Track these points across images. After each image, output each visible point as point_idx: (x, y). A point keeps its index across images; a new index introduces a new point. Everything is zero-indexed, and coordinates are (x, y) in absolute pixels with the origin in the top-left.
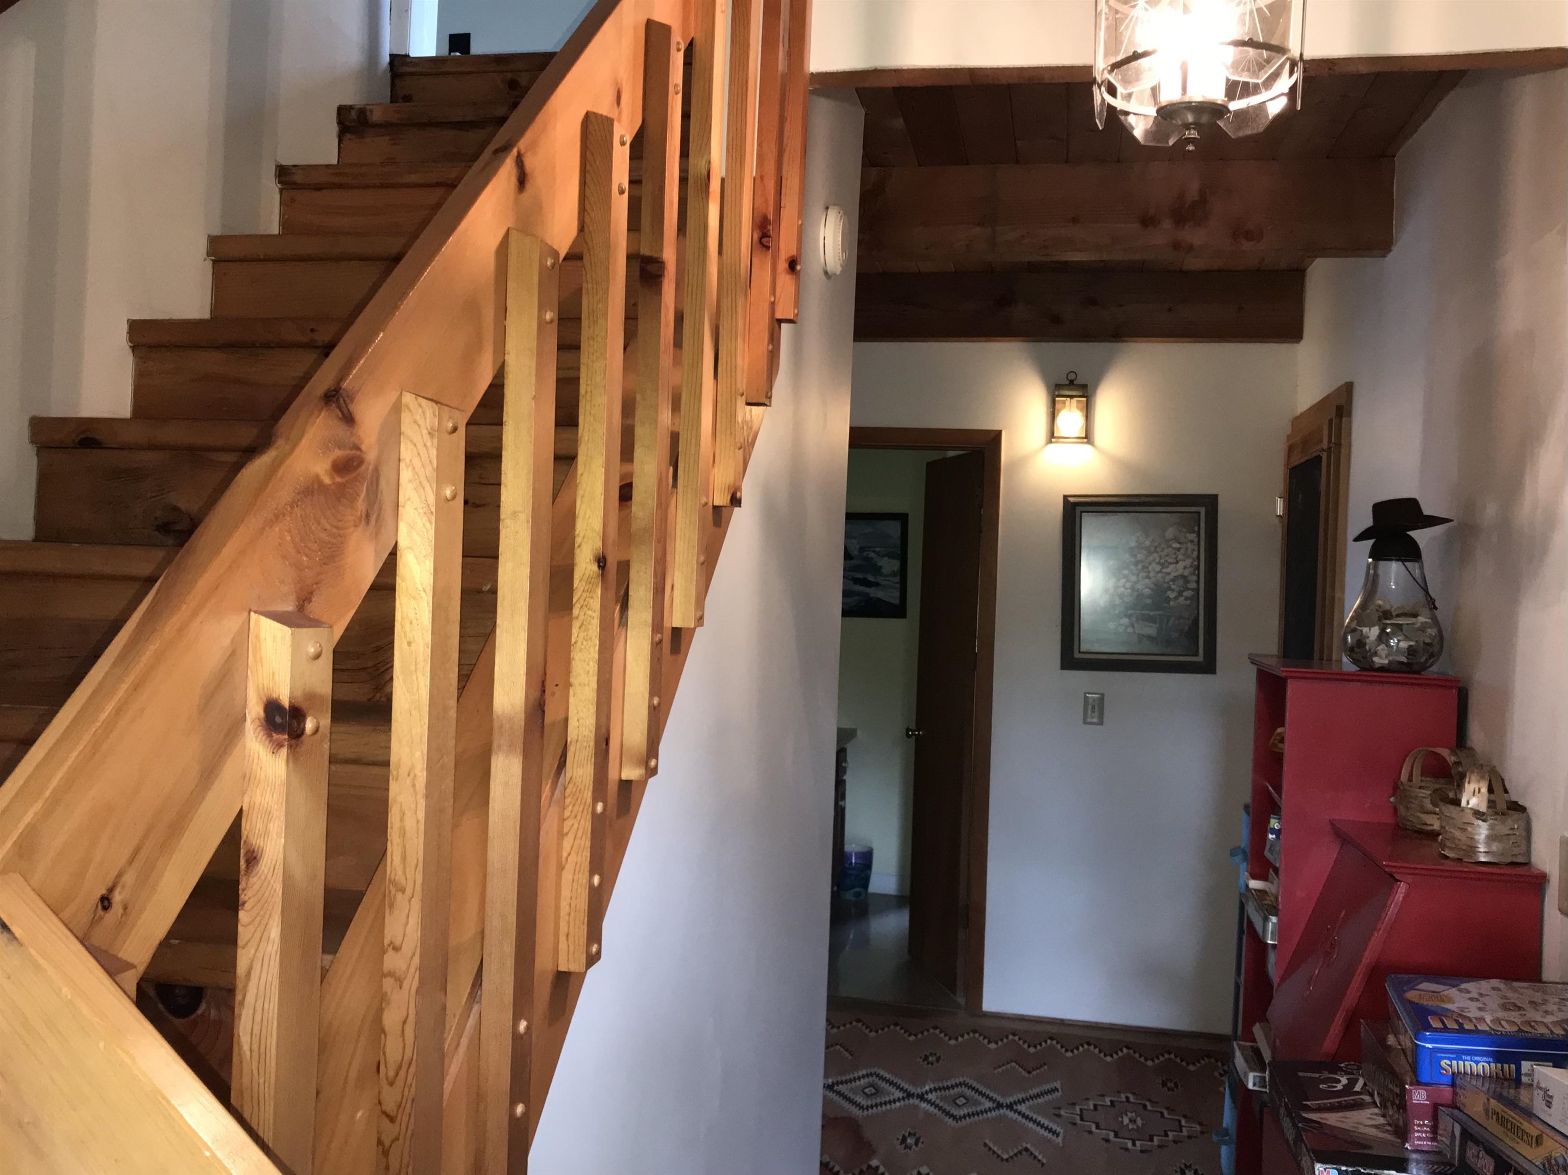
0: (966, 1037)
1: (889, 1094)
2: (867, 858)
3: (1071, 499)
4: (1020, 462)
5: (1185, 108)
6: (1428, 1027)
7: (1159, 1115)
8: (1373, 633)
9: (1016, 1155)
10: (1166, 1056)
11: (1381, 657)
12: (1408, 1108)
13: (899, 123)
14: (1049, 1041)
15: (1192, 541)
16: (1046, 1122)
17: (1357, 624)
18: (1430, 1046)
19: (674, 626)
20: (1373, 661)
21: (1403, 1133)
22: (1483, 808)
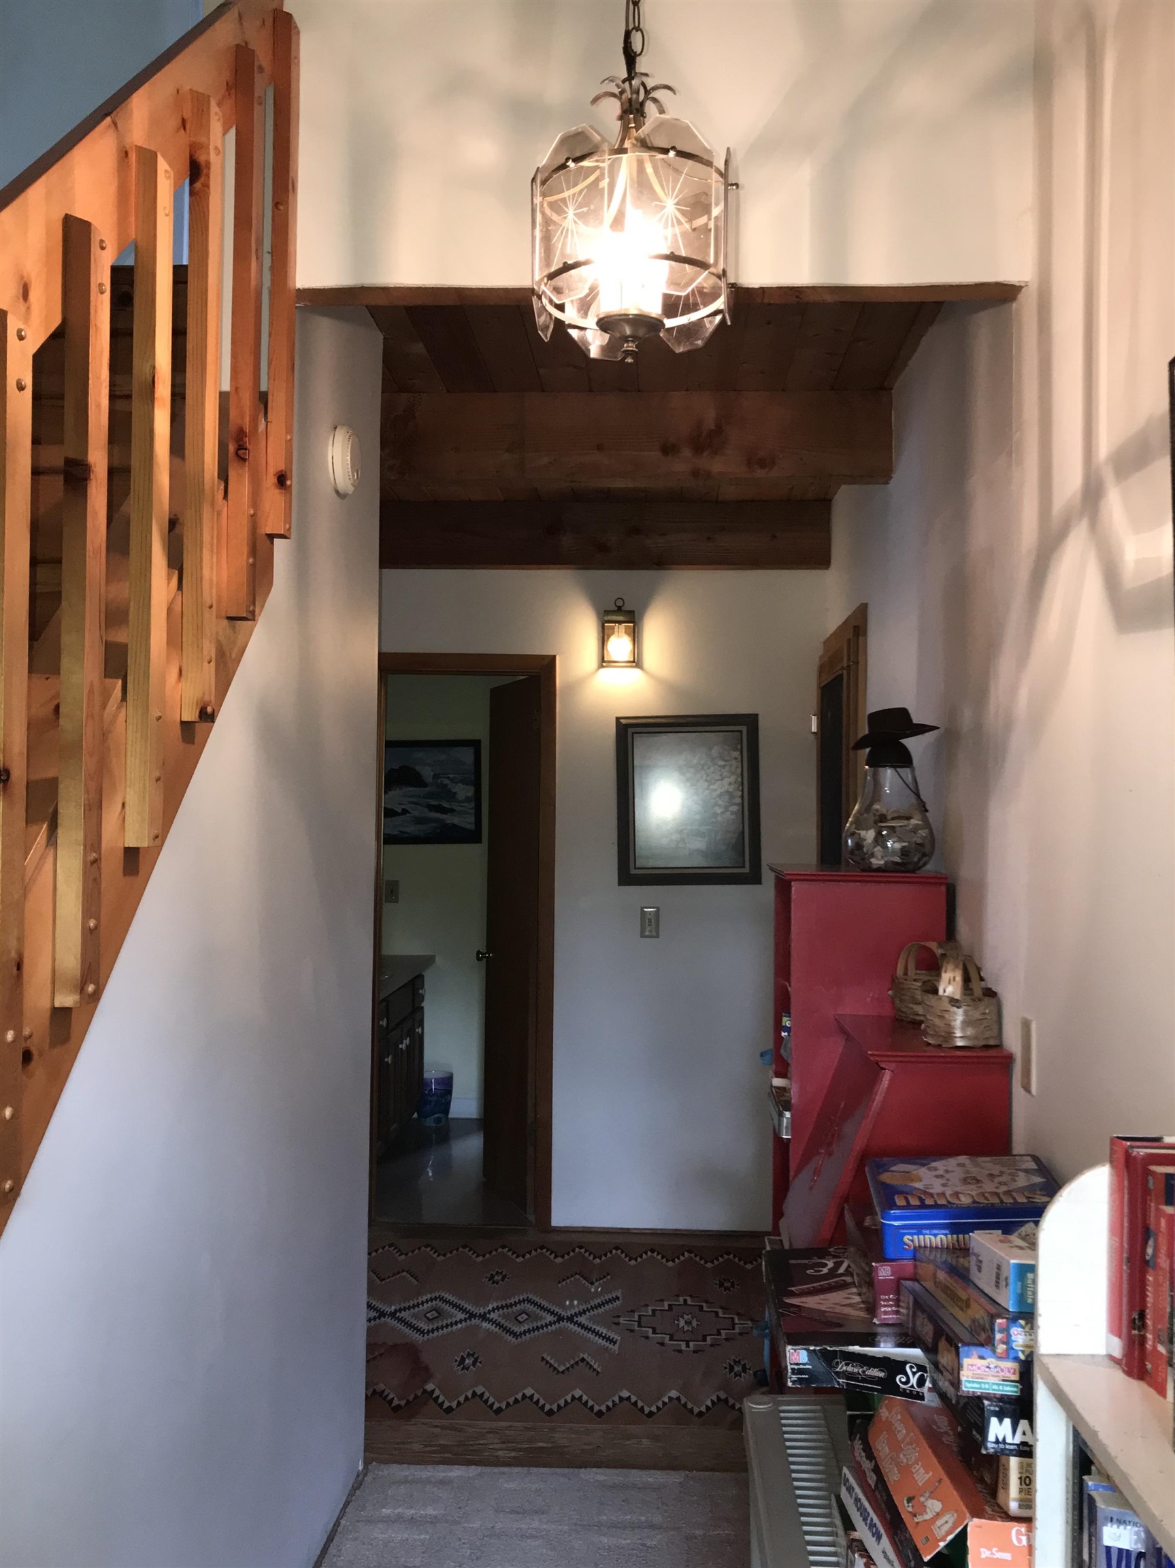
0: (534, 1253)
1: (451, 1316)
2: (447, 1084)
3: (623, 721)
4: (575, 686)
5: (624, 320)
6: (893, 1206)
7: (713, 1314)
8: (869, 835)
9: (572, 1366)
10: (726, 1257)
11: (877, 858)
12: (876, 1283)
13: (419, 348)
14: (614, 1251)
15: (736, 759)
16: (604, 1331)
17: (856, 829)
18: (896, 1223)
19: (126, 846)
20: (871, 863)
21: (872, 1309)
22: (958, 996)
